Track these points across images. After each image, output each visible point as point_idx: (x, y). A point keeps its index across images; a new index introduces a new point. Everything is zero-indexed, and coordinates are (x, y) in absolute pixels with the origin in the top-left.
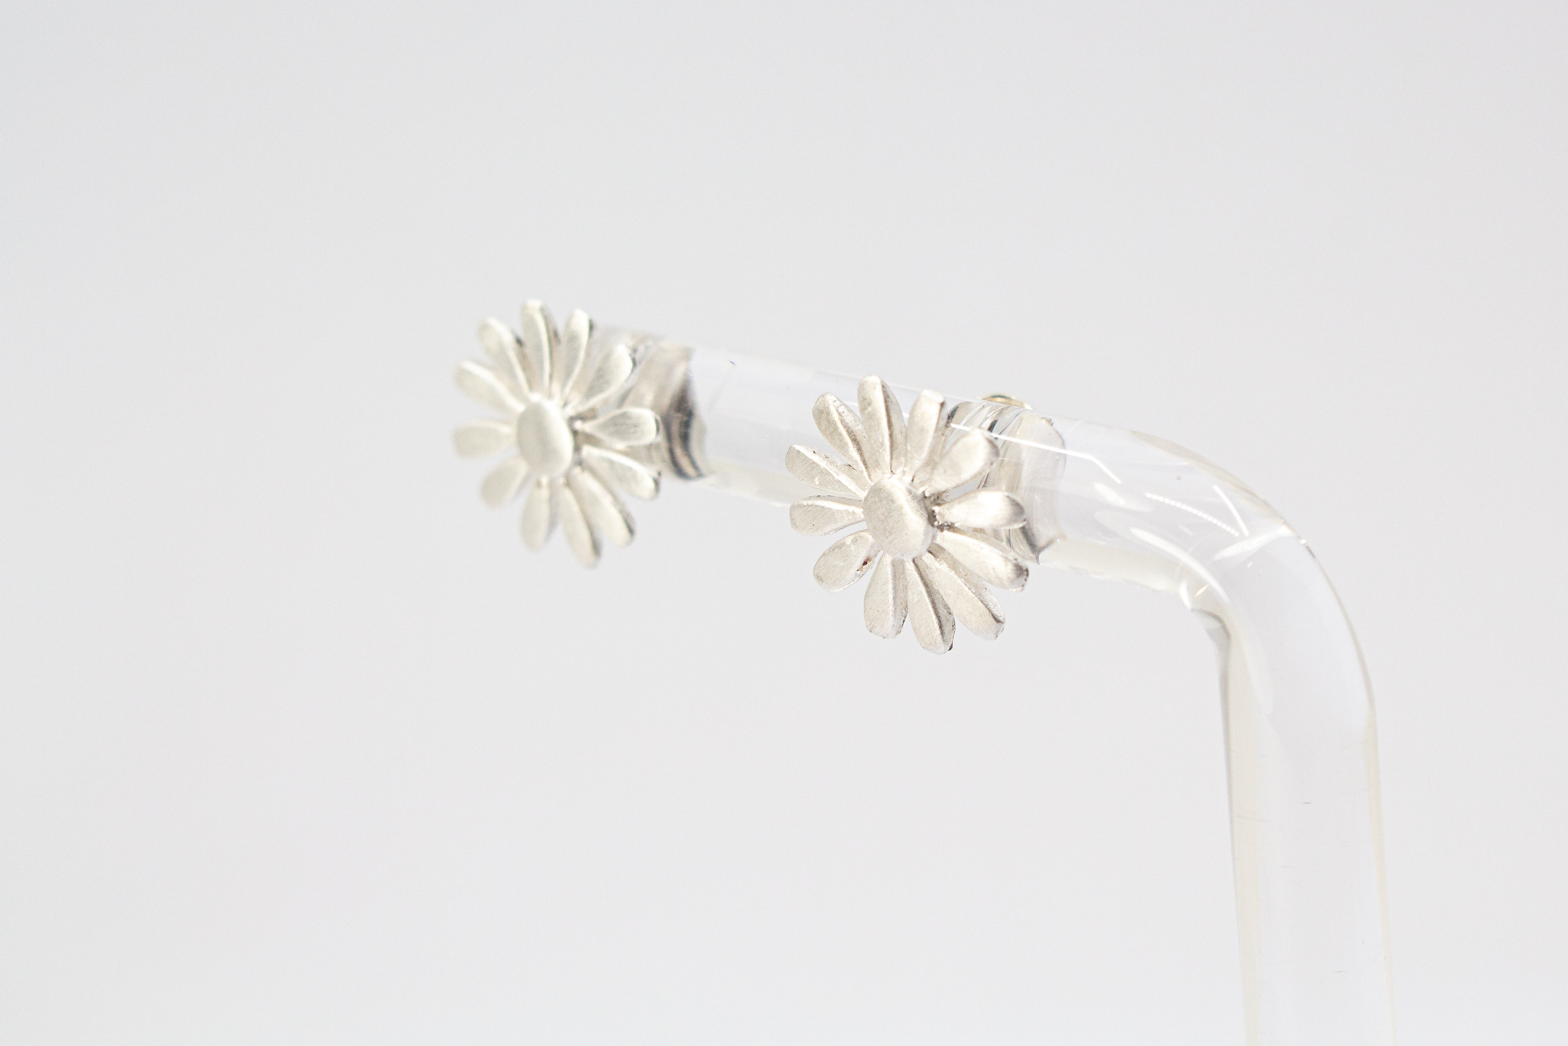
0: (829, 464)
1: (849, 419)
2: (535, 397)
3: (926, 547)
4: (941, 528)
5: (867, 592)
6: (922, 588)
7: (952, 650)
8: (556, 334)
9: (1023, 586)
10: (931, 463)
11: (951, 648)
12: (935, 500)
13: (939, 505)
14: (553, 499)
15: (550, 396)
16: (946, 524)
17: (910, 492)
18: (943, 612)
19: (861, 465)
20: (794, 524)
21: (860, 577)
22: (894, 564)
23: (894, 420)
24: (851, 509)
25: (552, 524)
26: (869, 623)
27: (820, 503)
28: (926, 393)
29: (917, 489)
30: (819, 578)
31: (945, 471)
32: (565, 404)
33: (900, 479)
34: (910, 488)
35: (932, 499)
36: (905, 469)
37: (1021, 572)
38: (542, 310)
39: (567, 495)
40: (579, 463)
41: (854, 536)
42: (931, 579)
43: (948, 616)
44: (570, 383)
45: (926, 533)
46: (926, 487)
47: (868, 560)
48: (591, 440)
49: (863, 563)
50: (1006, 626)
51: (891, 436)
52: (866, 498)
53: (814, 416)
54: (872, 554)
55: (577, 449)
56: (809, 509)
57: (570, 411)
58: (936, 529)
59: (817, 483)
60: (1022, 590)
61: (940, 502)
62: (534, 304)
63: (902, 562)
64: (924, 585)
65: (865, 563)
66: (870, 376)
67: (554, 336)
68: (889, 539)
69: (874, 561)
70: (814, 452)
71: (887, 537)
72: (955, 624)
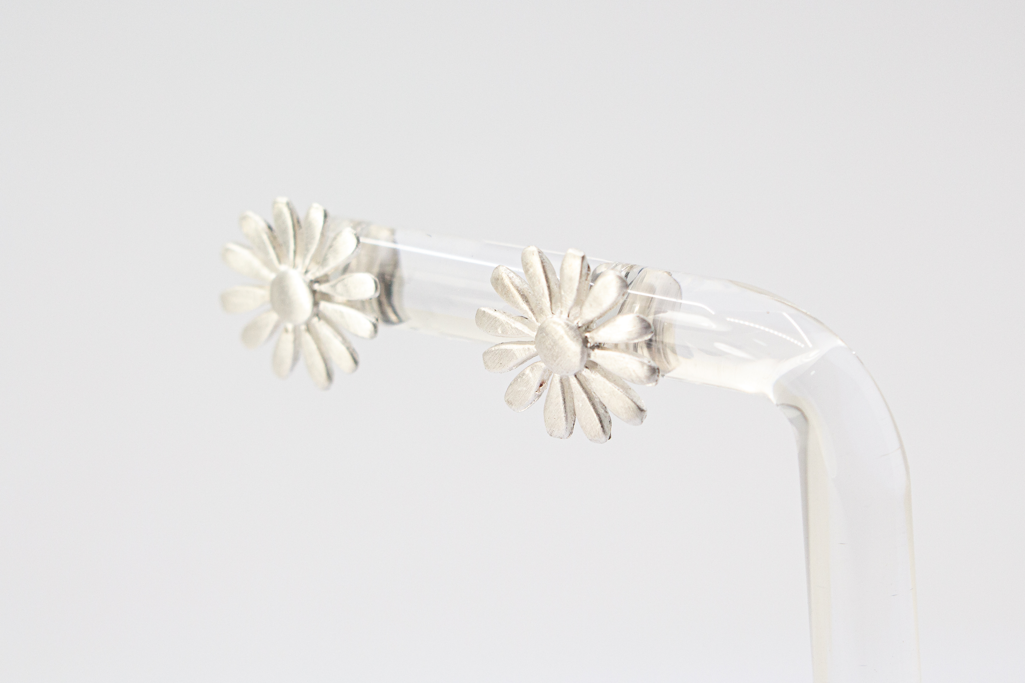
0: (507, 316)
1: (517, 281)
2: (283, 268)
3: (584, 364)
4: (593, 348)
5: (545, 406)
6: (584, 396)
7: (611, 439)
8: (298, 222)
9: (657, 381)
10: (579, 302)
11: (610, 438)
12: (586, 329)
13: (589, 332)
14: (297, 342)
15: (295, 266)
16: (596, 345)
17: (568, 325)
18: (601, 411)
19: (530, 313)
20: (487, 366)
21: (539, 396)
22: (561, 382)
23: (550, 276)
24: (527, 346)
25: (295, 358)
26: (549, 429)
27: (503, 347)
28: (570, 251)
29: (573, 323)
30: (509, 403)
31: (591, 305)
32: (306, 272)
33: (560, 317)
34: (567, 322)
35: (584, 328)
36: (562, 310)
37: (654, 371)
38: (288, 204)
39: (307, 338)
40: (318, 314)
41: (531, 366)
42: (590, 389)
43: (605, 413)
44: (309, 256)
45: (582, 353)
46: (579, 320)
47: (543, 383)
48: (327, 297)
49: (539, 385)
50: (648, 413)
51: (549, 287)
52: (536, 336)
53: (492, 283)
54: (545, 378)
55: (316, 304)
56: (497, 352)
57: (310, 277)
58: (589, 349)
59: (500, 332)
60: (656, 384)
61: (589, 330)
62: (282, 201)
63: (568, 379)
64: (586, 393)
65: (541, 385)
66: (529, 246)
67: (297, 223)
68: (557, 362)
69: (547, 383)
70: (495, 310)
71: (555, 361)
72: (611, 420)
